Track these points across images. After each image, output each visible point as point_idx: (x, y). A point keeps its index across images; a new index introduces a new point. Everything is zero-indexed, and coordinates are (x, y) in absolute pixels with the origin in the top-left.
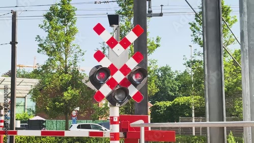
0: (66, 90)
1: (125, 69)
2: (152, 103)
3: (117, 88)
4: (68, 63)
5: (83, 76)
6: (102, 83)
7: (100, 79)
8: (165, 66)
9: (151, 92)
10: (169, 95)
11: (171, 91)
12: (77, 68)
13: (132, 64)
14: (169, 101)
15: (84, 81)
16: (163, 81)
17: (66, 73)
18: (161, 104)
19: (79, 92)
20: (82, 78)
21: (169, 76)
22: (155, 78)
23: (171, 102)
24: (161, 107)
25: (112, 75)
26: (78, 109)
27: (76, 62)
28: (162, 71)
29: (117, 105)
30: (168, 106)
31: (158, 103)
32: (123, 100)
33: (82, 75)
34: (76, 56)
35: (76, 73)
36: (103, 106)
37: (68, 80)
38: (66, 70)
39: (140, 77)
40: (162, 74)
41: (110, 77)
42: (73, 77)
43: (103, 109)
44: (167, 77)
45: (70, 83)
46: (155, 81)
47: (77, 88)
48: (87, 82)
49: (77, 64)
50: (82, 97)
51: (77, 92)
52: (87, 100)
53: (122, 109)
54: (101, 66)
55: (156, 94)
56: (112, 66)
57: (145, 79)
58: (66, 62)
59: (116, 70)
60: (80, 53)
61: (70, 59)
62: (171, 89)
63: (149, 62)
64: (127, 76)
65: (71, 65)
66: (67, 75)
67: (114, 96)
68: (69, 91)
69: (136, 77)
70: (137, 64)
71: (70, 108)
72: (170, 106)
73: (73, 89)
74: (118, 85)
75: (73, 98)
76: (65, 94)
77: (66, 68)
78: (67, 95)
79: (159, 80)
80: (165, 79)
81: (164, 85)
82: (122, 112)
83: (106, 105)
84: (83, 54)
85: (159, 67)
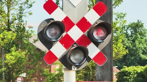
0: (9, 51)
1: (83, 24)
2: (119, 68)
3: (74, 48)
4: (11, 18)
5: (30, 34)
6: (54, 42)
7: (52, 36)
8: (136, 22)
9: (117, 54)
10: (140, 58)
11: (143, 54)
12: (22, 23)
13: (93, 17)
14: (141, 65)
15: (31, 40)
16: (134, 41)
17: (9, 30)
18: (130, 69)
19: (26, 55)
20: (29, 36)
21: (140, 34)
22: (123, 37)
23: (142, 67)
24: (130, 73)
25: (67, 31)
26: (24, 75)
27: (21, 17)
28: (132, 28)
29: (73, 68)
30: (139, 71)
31: (126, 69)
32: (81, 63)
33: (30, 32)
34: (21, 9)
35: (21, 30)
36: (57, 72)
37: (11, 39)
38: (9, 27)
39: (102, 33)
40: (131, 32)
41: (64, 34)
42: (17, 35)
43: (56, 75)
44: (139, 36)
45: (14, 43)
46: (123, 41)
47: (23, 49)
48: (35, 41)
49: (23, 18)
50: (29, 60)
51: (23, 54)
52: (36, 65)
53: (81, 76)
54: (53, 19)
55: (125, 56)
56: (67, 19)
57: (109, 37)
58: (8, 16)
59: (72, 25)
60: (26, 5)
61: (14, 12)
62: (143, 51)
63: (114, 17)
64: (86, 33)
65: (16, 19)
66: (11, 32)
67: (70, 58)
68: (13, 53)
69: (97, 34)
70: (99, 17)
71: (14, 74)
72: (141, 72)
73: (17, 50)
74: (75, 43)
75: (18, 61)
76: (8, 56)
77: (9, 23)
78: (10, 58)
79: (128, 40)
80: (136, 38)
81: (135, 46)
82: (80, 79)
83: (60, 70)
84: (31, 6)
85: (127, 24)
